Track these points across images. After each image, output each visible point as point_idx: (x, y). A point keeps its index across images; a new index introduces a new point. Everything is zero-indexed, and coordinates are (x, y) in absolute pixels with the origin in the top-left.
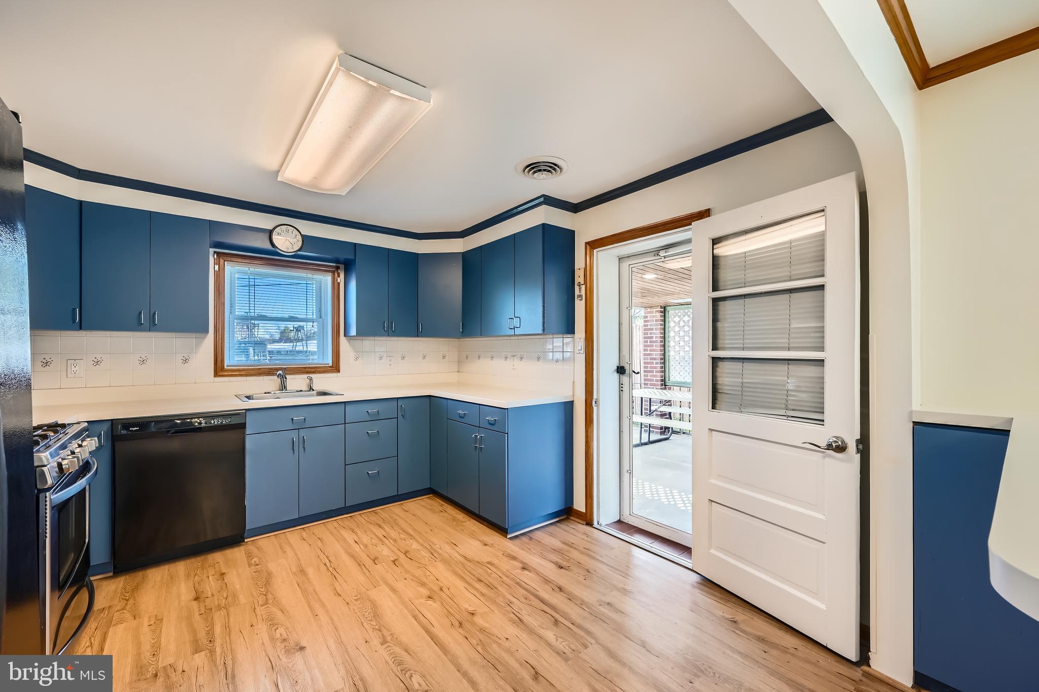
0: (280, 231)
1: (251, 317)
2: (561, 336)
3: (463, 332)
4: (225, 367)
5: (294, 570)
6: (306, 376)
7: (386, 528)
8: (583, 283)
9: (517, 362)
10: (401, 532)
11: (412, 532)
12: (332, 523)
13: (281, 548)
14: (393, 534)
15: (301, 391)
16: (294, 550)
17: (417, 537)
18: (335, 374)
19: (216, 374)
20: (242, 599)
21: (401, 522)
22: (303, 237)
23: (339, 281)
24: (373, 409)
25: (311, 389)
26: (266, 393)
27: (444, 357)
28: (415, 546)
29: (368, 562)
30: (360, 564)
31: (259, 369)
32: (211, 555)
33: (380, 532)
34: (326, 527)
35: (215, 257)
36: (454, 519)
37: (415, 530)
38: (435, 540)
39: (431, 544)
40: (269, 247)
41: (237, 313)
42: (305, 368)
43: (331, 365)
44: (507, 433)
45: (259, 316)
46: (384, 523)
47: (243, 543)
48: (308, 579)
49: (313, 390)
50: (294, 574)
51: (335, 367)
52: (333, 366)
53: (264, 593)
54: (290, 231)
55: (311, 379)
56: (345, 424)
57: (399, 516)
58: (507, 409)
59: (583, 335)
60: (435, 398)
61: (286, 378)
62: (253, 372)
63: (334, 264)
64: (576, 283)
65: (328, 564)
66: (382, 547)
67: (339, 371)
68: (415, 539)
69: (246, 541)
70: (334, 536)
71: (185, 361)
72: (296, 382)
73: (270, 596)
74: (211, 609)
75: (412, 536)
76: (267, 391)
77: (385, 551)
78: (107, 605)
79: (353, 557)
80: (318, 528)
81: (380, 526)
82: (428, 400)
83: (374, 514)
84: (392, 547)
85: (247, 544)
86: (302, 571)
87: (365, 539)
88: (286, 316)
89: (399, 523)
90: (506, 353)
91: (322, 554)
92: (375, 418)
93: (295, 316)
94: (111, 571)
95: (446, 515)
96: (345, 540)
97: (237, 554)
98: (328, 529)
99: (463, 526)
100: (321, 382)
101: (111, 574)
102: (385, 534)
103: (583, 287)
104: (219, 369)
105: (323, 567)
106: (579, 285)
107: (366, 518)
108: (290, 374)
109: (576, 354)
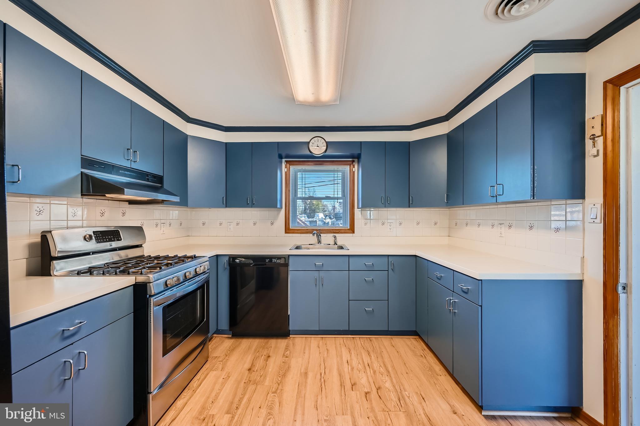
0: (314, 142)
1: (303, 197)
2: (564, 202)
3: (448, 202)
4: (290, 228)
5: (302, 371)
6: (332, 235)
7: (373, 357)
8: (600, 134)
9: (504, 230)
10: (382, 365)
11: (390, 369)
12: (340, 339)
13: (304, 349)
14: (376, 365)
15: (330, 244)
16: (309, 353)
17: (392, 375)
18: (351, 235)
19: (286, 232)
20: (267, 383)
21: (386, 356)
22: (327, 143)
23: (354, 170)
24: (369, 262)
25: (335, 244)
26: (309, 245)
27: (436, 224)
28: (388, 385)
29: (348, 385)
30: (342, 385)
31: (307, 229)
32: (271, 340)
33: (366, 360)
34: (335, 341)
35: (285, 164)
36: (431, 369)
37: (393, 367)
38: (407, 386)
39: (402, 387)
40: (308, 153)
41: (298, 196)
42: (333, 230)
43: (349, 228)
44: (481, 306)
45: (309, 197)
46: (373, 351)
47: (289, 338)
48: (306, 382)
49: (337, 245)
50: (301, 373)
51: (352, 230)
52: (350, 229)
53: (279, 382)
54: (320, 141)
55: (335, 237)
56: (349, 270)
57: (386, 349)
58: (481, 280)
59: (600, 200)
60: (420, 258)
61: (320, 236)
62: (304, 231)
63: (351, 159)
64: (587, 136)
65: (322, 375)
66: (364, 374)
67: (354, 232)
68: (391, 377)
69: (290, 336)
70: (336, 352)
71: (272, 224)
72: (327, 238)
73: (280, 387)
74: (251, 381)
75: (389, 372)
76: (310, 243)
77: (363, 380)
78: (219, 356)
79: (340, 375)
80: (330, 340)
81: (369, 354)
82: (414, 258)
83: (369, 341)
84: (370, 378)
85: (290, 339)
86: (306, 374)
87: (355, 363)
88: (324, 196)
89: (383, 356)
90: (493, 221)
91: (323, 364)
92: (371, 269)
93: (329, 196)
94: (231, 335)
95: (425, 361)
96: (341, 358)
97: (282, 343)
98: (335, 344)
99: (437, 379)
100: (342, 239)
101: (230, 336)
102: (369, 362)
103: (600, 141)
104: (288, 230)
105: (318, 376)
106: (593, 137)
107: (362, 343)
108: (324, 233)
109: (587, 224)
